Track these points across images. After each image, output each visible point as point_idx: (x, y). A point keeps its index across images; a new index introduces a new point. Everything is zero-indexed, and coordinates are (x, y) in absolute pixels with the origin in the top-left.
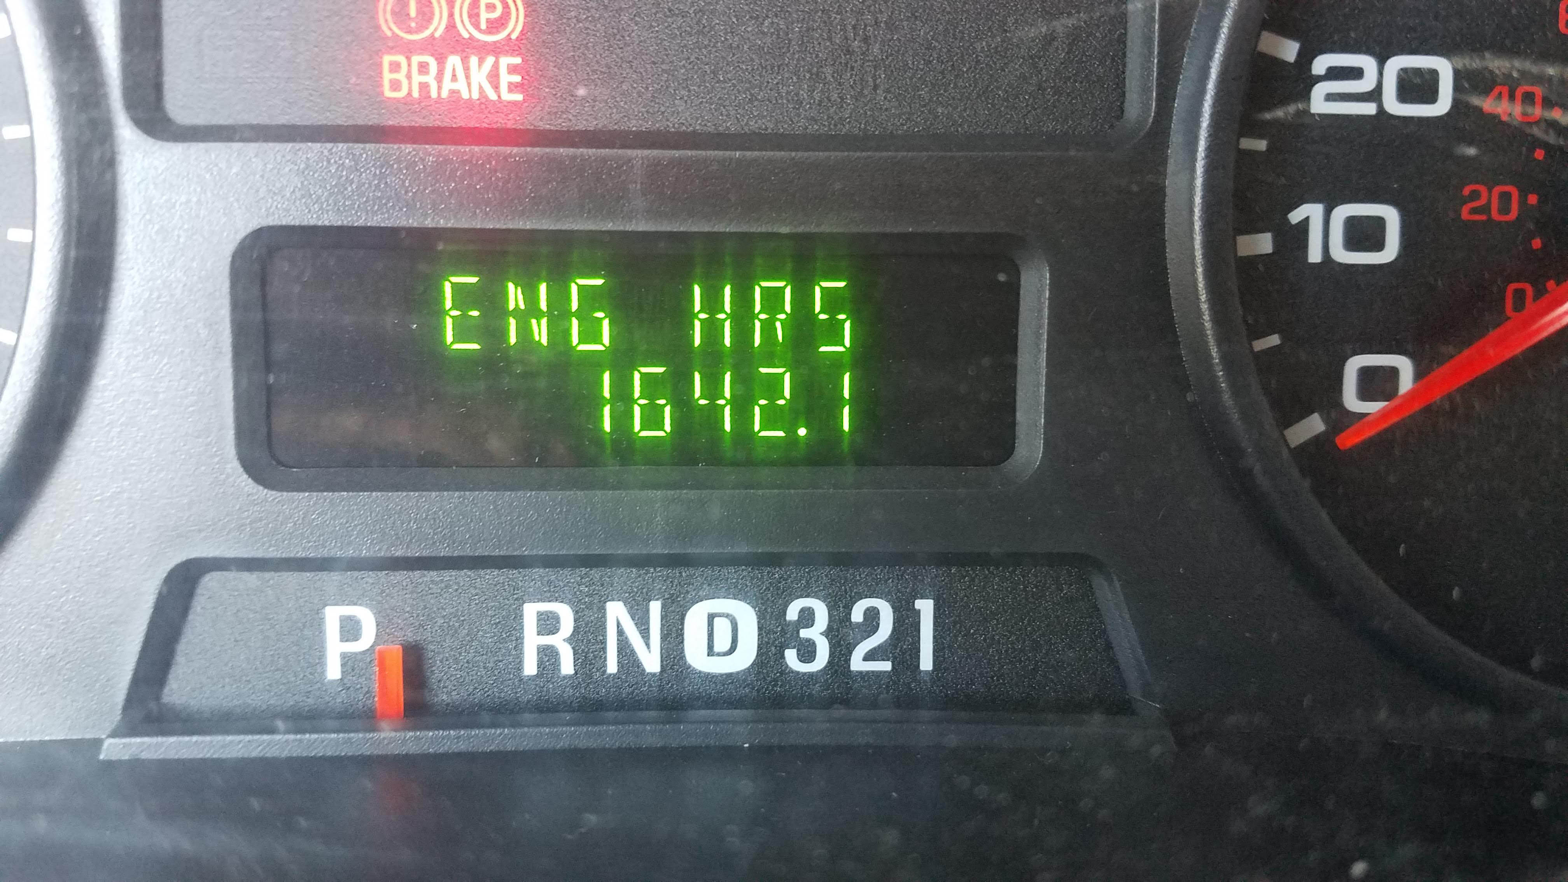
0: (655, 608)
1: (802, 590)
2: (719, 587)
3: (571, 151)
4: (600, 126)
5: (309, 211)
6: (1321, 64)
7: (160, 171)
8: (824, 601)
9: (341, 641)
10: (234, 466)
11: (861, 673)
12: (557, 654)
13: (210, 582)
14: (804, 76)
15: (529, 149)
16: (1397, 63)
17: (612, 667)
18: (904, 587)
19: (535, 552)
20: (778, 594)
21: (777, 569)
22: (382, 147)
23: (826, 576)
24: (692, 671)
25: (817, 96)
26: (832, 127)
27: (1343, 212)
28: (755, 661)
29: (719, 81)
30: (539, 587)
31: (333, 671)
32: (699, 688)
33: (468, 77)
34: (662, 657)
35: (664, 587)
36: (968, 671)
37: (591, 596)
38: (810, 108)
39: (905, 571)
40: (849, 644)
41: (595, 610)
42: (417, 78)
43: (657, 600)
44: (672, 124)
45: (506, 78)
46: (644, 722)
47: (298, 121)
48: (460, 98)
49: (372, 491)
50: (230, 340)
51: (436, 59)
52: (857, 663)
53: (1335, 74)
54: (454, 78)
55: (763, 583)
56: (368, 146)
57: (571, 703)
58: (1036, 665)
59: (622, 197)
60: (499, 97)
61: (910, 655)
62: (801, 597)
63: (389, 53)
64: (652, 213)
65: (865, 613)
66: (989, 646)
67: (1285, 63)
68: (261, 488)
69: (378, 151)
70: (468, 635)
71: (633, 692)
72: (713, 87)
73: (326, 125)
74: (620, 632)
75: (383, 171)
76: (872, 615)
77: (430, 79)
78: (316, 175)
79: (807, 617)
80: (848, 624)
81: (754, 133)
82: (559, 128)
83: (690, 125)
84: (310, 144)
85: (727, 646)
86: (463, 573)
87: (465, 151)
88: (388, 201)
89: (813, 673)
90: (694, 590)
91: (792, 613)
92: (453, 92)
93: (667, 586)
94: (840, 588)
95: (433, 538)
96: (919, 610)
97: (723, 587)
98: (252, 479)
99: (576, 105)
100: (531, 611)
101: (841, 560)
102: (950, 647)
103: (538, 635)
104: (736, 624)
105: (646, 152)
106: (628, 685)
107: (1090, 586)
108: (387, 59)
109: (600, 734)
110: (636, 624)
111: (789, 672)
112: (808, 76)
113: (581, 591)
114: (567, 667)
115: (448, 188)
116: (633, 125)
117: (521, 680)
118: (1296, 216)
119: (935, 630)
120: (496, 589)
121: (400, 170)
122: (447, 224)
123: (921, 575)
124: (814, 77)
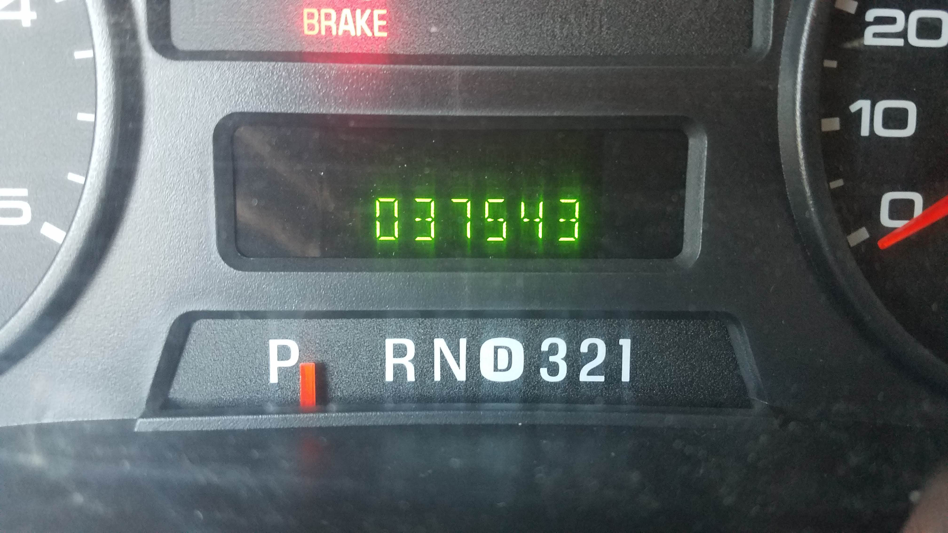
0: (463, 342)
1: (551, 333)
2: (501, 330)
3: (417, 67)
4: (433, 51)
5: (261, 103)
6: (871, 15)
7: (170, 78)
8: (564, 340)
9: (278, 360)
10: (216, 255)
11: (586, 382)
12: (405, 369)
13: (199, 326)
14: (558, 20)
15: (392, 66)
16: (916, 15)
17: (437, 377)
18: (613, 332)
19: (393, 309)
20: (536, 335)
21: (536, 320)
22: (304, 64)
23: (565, 324)
24: (485, 380)
25: (565, 33)
26: (574, 51)
27: (882, 105)
28: (522, 375)
29: (505, 24)
30: (394, 329)
31: (274, 379)
32: (489, 390)
33: (354, 22)
34: (467, 371)
35: (468, 331)
36: (651, 382)
37: (425, 335)
38: (561, 39)
39: (613, 322)
40: (579, 365)
41: (427, 343)
42: (324, 23)
43: (464, 338)
44: (477, 50)
45: (377, 23)
46: (458, 409)
47: (252, 49)
48: (349, 35)
49: (298, 272)
50: (213, 181)
51: (336, 11)
52: (584, 377)
53: (879, 21)
54: (346, 23)
55: (527, 329)
56: (296, 64)
57: (413, 398)
58: (693, 378)
59: (447, 95)
60: (373, 34)
61: (616, 372)
62: (550, 337)
63: (307, 7)
64: (465, 105)
65: (589, 347)
66: (665, 367)
67: (849, 14)
68: (232, 269)
69: (302, 67)
70: (353, 357)
71: (449, 393)
72: (502, 27)
73: (269, 51)
74: (442, 357)
75: (305, 79)
76: (593, 349)
77: (332, 23)
78: (265, 81)
79: (554, 349)
80: (578, 353)
81: (526, 55)
82: (408, 53)
83: (488, 51)
84: (261, 62)
85: (505, 366)
86: (350, 320)
87: (354, 67)
88: (308, 98)
89: (557, 382)
90: (486, 332)
91: (545, 347)
92: (345, 32)
93: (470, 330)
94: (574, 332)
95: (334, 299)
96: (622, 346)
97: (504, 331)
98: (227, 264)
99: (419, 39)
100: (390, 343)
101: (575, 316)
102: (640, 368)
103: (394, 357)
104: (511, 352)
105: (463, 68)
106: (447, 388)
107: (727, 331)
108: (306, 11)
109: (433, 416)
110: (452, 352)
111: (542, 382)
112: (560, 20)
113: (419, 332)
114: (411, 377)
115: (344, 90)
116: (453, 51)
117: (384, 384)
118: (854, 108)
119: (631, 358)
120: (369, 330)
121: (316, 79)
122: (343, 111)
123: (624, 325)
124: (563, 20)
